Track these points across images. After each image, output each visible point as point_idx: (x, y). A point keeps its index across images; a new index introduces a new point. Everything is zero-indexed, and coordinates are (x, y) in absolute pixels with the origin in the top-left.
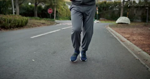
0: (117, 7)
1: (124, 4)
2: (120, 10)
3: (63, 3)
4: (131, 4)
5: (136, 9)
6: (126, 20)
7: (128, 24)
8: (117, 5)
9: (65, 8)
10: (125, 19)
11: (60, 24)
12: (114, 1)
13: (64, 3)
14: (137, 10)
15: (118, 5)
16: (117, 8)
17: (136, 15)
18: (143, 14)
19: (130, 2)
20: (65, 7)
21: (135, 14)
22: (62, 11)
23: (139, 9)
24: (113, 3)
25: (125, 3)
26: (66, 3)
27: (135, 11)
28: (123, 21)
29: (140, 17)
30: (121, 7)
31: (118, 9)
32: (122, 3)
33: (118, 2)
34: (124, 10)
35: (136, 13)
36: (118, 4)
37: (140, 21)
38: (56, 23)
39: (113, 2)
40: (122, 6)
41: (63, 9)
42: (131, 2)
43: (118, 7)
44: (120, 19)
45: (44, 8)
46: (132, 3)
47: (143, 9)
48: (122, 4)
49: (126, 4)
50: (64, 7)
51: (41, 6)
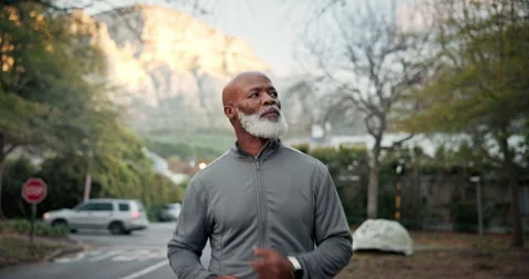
0: (350, 168)
1: (380, 159)
2: (364, 181)
3: (135, 147)
4: (408, 158)
5: (429, 177)
6: (391, 234)
7: (402, 254)
8: (350, 162)
9: (135, 172)
10: (389, 229)
11: (81, 256)
12: (341, 147)
13: (139, 147)
14: (432, 181)
15: (355, 163)
16: (354, 173)
17: (431, 201)
18: (456, 199)
19: (402, 151)
20: (136, 167)
21: (424, 200)
22: (121, 184)
23: (440, 177)
24: (333, 154)
25: (383, 153)
26: (144, 150)
27: (424, 186)
28: (377, 240)
29: (445, 213)
30: (369, 169)
31: (355, 178)
32: (371, 155)
33: (353, 150)
34: (381, 184)
35: (431, 192)
36: (353, 155)
37: (448, 226)
38: (57, 252)
39: (333, 150)
40: (372, 164)
41: (129, 173)
42: (407, 150)
43: (358, 168)
44: (364, 232)
45: (39, 169)
46: (412, 153)
47: (454, 177)
48: (369, 158)
49: (388, 156)
50: (130, 167)
51: (28, 161)
